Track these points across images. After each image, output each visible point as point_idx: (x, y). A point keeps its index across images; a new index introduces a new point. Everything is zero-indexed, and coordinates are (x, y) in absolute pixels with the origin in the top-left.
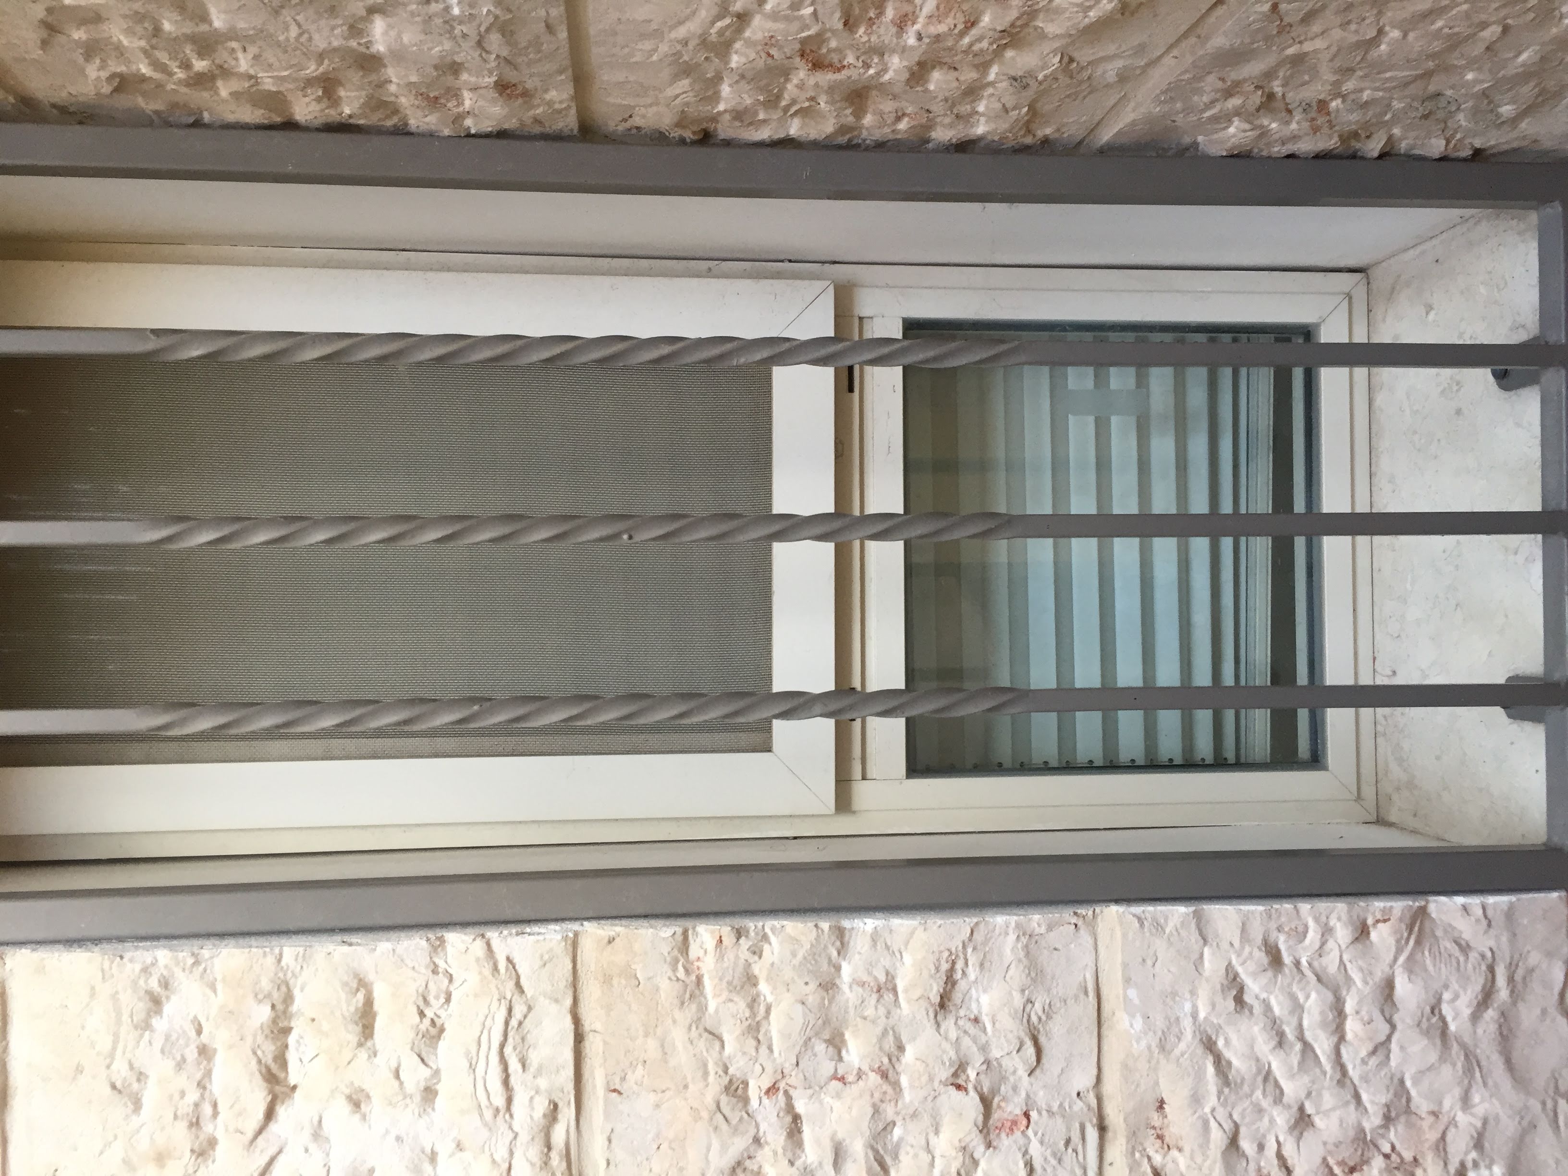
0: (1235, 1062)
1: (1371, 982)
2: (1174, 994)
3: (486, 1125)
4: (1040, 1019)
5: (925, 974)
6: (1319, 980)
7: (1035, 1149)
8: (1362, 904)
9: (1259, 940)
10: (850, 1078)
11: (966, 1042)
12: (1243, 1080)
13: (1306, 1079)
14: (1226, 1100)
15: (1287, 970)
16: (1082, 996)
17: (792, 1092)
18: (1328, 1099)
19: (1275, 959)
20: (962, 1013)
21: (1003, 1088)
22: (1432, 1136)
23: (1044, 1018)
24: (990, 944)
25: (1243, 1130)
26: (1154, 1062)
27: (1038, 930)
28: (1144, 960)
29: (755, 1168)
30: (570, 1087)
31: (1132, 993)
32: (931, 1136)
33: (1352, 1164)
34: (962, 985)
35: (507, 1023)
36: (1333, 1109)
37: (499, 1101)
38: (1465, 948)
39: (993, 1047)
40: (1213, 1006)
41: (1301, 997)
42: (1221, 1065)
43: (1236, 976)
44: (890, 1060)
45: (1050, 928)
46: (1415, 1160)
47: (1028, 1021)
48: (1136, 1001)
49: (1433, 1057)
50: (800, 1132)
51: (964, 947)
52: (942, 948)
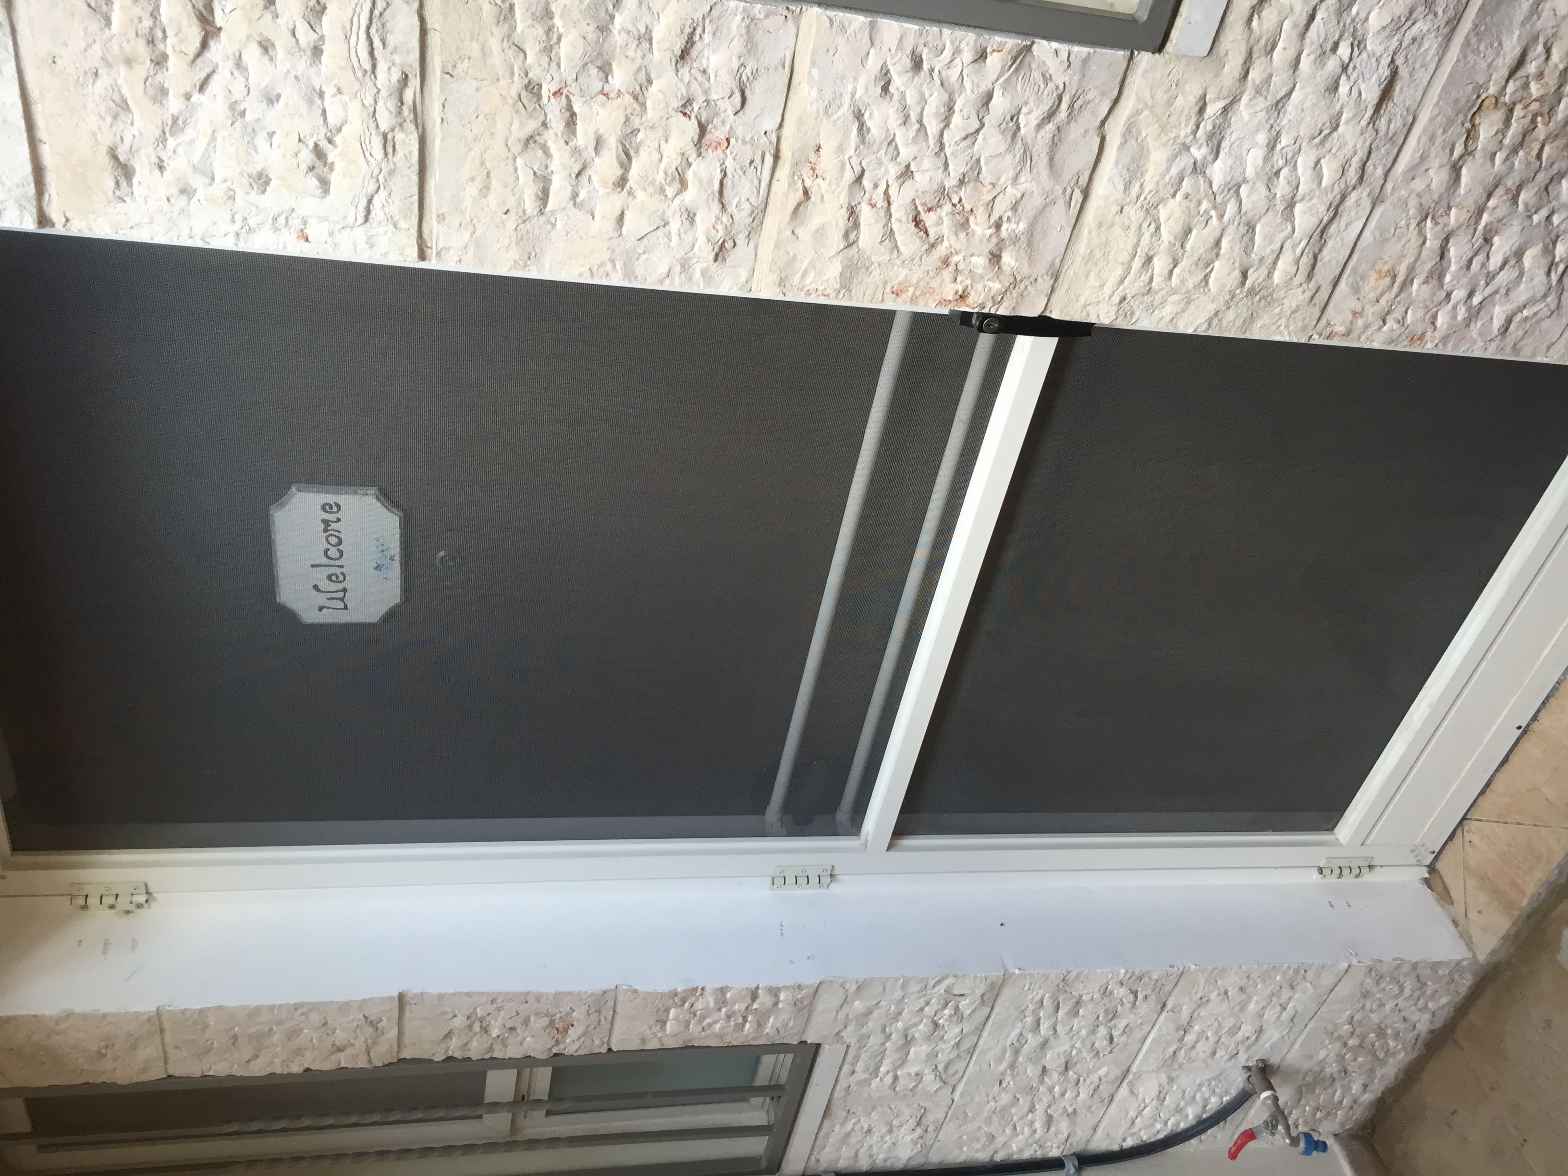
0: (873, 130)
1: (976, 92)
2: (843, 77)
3: (357, 79)
4: (748, 78)
5: (673, 33)
6: (942, 84)
7: (729, 163)
8: (987, 36)
9: (909, 50)
10: (612, 95)
11: (695, 85)
12: (875, 141)
13: (915, 148)
14: (860, 152)
15: (922, 74)
16: (780, 67)
17: (571, 97)
18: (926, 163)
19: (917, 64)
20: (695, 65)
21: (715, 120)
22: (988, 197)
23: (751, 78)
24: (722, 20)
25: (866, 173)
26: (819, 120)
27: (758, 16)
28: (828, 51)
29: (542, 142)
30: (416, 65)
31: (815, 72)
32: (663, 143)
33: (930, 206)
34: (698, 46)
35: (372, 12)
36: (928, 170)
37: (367, 66)
38: (1047, 79)
39: (713, 91)
40: (867, 90)
41: (927, 96)
42: (862, 128)
43: (888, 72)
44: (641, 88)
45: (767, 16)
46: (972, 210)
47: (740, 79)
48: (816, 78)
49: (1002, 148)
50: (575, 124)
51: (704, 18)
52: (688, 17)
